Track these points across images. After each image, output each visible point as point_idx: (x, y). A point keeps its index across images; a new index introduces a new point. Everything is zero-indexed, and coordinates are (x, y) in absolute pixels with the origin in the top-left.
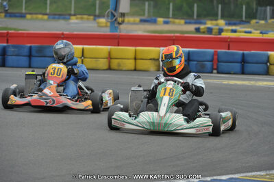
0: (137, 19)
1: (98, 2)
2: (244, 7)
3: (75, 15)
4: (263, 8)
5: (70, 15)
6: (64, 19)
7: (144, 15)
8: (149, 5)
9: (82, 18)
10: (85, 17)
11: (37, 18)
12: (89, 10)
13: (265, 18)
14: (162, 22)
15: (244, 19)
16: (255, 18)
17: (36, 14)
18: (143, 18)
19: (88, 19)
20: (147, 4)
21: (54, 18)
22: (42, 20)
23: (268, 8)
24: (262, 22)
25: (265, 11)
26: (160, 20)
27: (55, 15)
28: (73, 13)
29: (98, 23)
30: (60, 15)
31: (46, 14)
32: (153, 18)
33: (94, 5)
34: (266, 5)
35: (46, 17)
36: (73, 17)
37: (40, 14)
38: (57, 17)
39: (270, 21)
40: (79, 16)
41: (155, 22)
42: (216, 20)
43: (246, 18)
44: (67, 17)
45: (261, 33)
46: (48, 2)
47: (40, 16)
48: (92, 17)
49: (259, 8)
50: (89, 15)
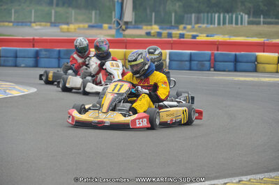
0: (86, 25)
1: (53, 12)
2: (173, 15)
3: (34, 22)
4: (189, 15)
5: (31, 22)
6: (26, 25)
7: (91, 21)
8: (96, 14)
9: (40, 25)
10: (43, 24)
11: (4, 26)
12: (45, 18)
13: (190, 24)
14: (107, 28)
15: (173, 24)
16: (182, 24)
17: (3, 22)
18: (90, 24)
19: (46, 25)
20: (94, 13)
21: (17, 25)
22: (8, 26)
23: (193, 15)
24: (189, 27)
25: (191, 18)
26: (106, 26)
27: (18, 22)
28: (33, 20)
29: (61, 29)
30: (22, 22)
31: (11, 22)
32: (100, 24)
33: (50, 14)
34: (191, 13)
35: (11, 24)
36: (33, 24)
37: (6, 22)
38: (20, 24)
39: (197, 26)
40: (38, 23)
41: (101, 27)
42: (151, 25)
43: (175, 23)
44: (29, 24)
45: (207, 36)
46: (13, 11)
47: (6, 24)
48: (49, 24)
49: (186, 16)
50: (47, 22)
